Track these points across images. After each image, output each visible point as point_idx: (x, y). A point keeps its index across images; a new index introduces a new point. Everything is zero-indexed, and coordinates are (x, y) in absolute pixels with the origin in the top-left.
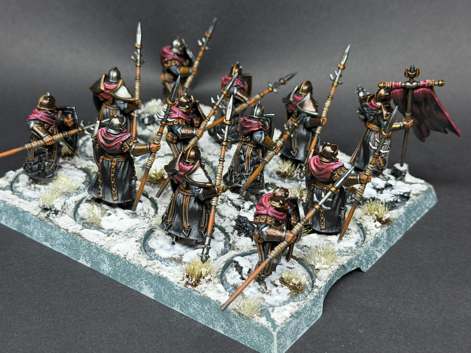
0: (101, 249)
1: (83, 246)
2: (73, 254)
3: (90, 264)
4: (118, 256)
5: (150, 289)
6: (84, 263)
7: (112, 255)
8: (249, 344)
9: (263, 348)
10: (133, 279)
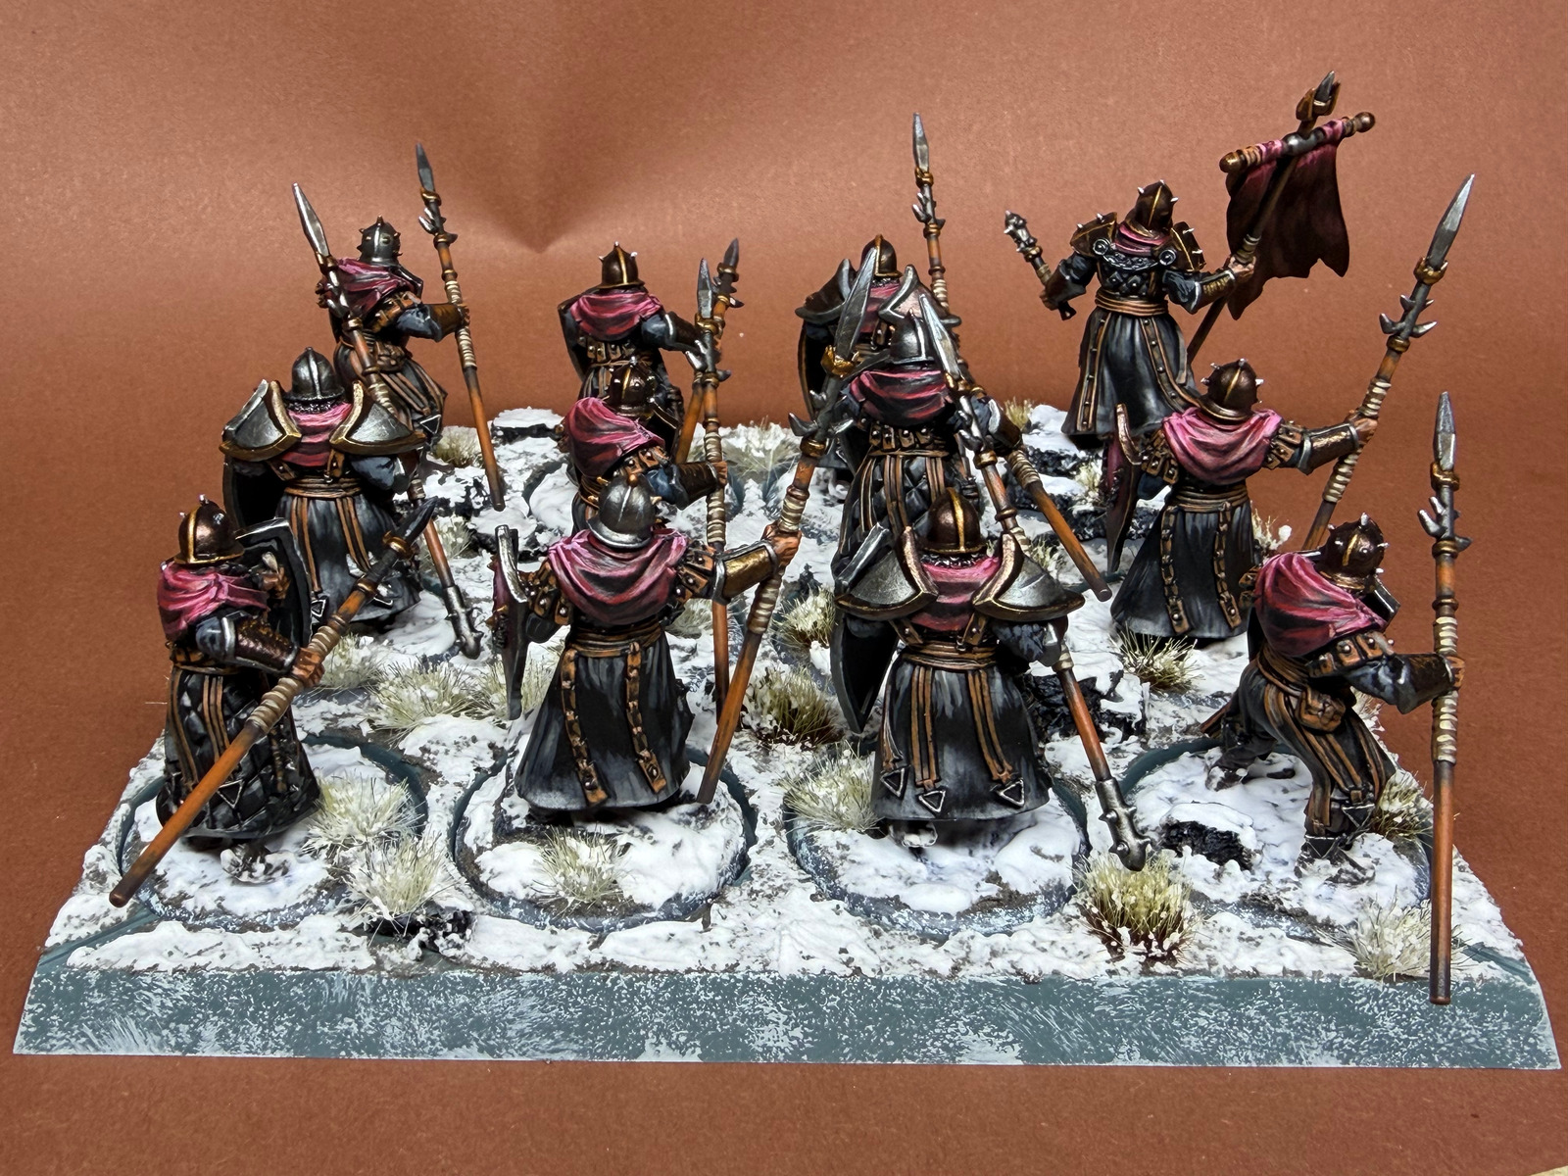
0: (738, 981)
1: (649, 1000)
2: (604, 1047)
3: (698, 1051)
4: (824, 979)
5: (998, 1037)
6: (669, 1056)
7: (794, 981)
8: (1448, 1059)
9: (1503, 1052)
10: (910, 1032)
